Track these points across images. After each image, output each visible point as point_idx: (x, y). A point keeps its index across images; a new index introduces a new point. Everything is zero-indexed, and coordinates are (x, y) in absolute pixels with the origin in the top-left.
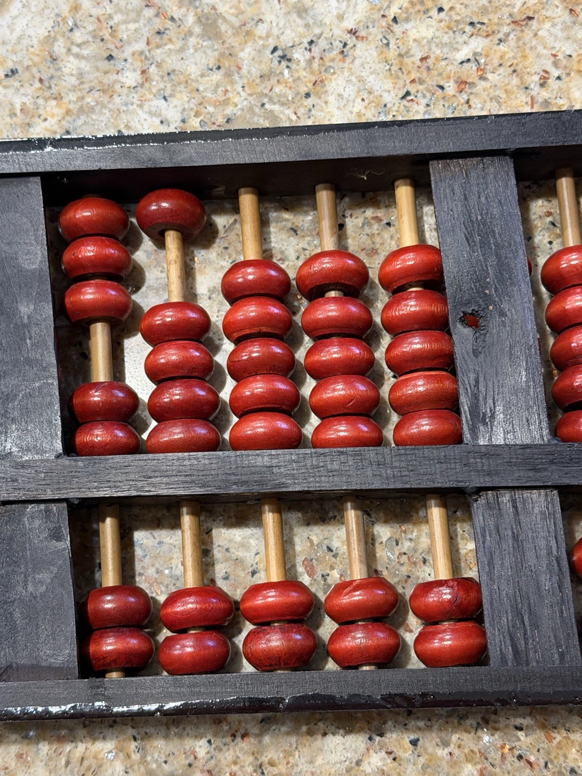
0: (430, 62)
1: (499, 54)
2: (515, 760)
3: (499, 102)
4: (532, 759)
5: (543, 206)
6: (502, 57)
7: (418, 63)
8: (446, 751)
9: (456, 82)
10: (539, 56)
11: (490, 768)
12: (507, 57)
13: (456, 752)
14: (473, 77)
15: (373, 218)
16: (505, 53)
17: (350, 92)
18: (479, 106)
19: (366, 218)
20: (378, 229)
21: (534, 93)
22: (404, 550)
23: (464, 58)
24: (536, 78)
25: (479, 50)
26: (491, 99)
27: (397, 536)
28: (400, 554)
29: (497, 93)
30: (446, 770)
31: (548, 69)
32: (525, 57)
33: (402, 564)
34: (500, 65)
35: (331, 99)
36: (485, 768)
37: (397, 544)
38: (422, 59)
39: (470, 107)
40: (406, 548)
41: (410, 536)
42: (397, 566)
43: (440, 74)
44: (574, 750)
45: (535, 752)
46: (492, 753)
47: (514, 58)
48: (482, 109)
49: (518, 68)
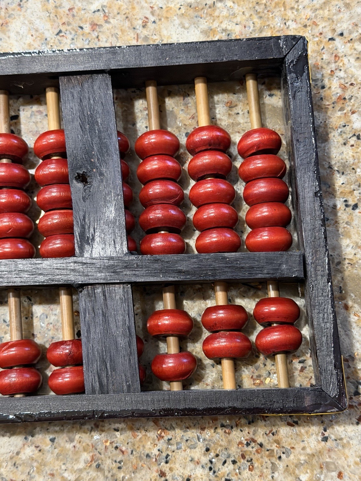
0: (75, 11)
1: (117, 7)
2: (114, 449)
3: (117, 38)
4: (124, 449)
5: (142, 104)
6: (119, 8)
7: (67, 12)
8: (72, 445)
9: (91, 24)
10: (142, 8)
11: (98, 455)
12: (122, 8)
13: (78, 445)
14: (101, 22)
15: (37, 112)
16: (121, 5)
17: (24, 30)
18: (105, 40)
19: (32, 112)
20: (40, 119)
21: (138, 32)
22: (51, 321)
23: (96, 9)
24: (140, 22)
25: (105, 4)
26: (112, 35)
27: (47, 313)
28: (48, 324)
29: (116, 31)
30: (71, 456)
31: (147, 16)
32: (133, 8)
33: (50, 330)
34: (118, 13)
35: (12, 35)
36: (95, 455)
37: (47, 318)
38: (70, 10)
39: (99, 40)
40: (52, 320)
41: (54, 312)
42: (47, 331)
43: (81, 19)
44: (149, 443)
45: (126, 444)
46: (100, 445)
47: (127, 9)
48: (106, 42)
49: (129, 16)
